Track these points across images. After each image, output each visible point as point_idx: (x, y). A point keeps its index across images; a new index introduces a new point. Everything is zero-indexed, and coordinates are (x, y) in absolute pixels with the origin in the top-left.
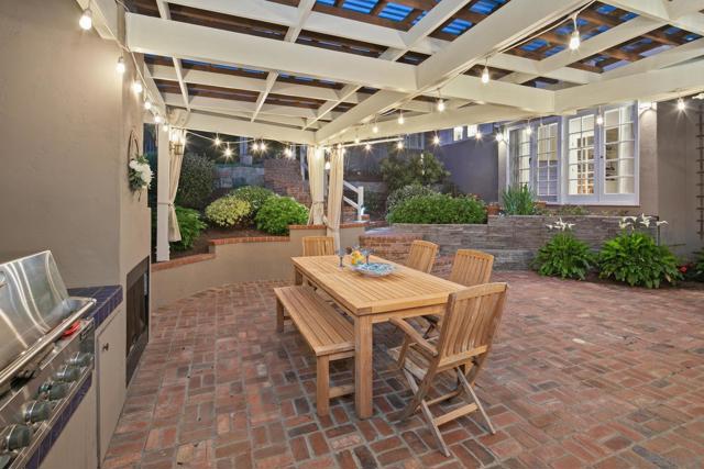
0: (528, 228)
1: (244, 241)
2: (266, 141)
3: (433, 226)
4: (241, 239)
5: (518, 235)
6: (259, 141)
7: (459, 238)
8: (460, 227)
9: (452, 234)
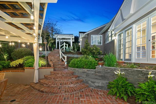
0: (109, 72)
1: (12, 71)
2: (14, 42)
3: (77, 69)
4: (11, 71)
5: (106, 75)
6: (12, 42)
7: (85, 74)
8: (85, 70)
9: (83, 72)
